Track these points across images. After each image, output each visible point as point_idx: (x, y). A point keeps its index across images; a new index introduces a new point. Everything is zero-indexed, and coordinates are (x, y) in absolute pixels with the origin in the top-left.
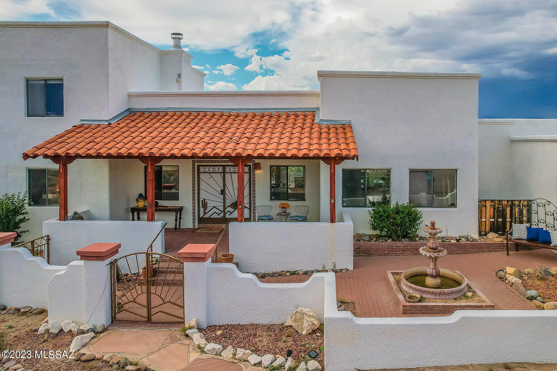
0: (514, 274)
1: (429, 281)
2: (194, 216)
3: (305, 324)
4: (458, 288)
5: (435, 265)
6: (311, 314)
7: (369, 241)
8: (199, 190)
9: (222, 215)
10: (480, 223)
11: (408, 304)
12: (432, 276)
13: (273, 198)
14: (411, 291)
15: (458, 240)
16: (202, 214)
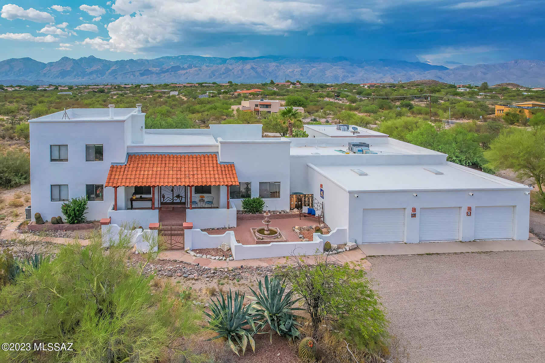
0: (298, 229)
1: (266, 232)
2: (159, 202)
3: (225, 248)
4: (276, 234)
5: (268, 227)
6: (227, 245)
7: (242, 214)
8: (161, 189)
9: (172, 201)
10: (291, 204)
11: (258, 241)
12: (267, 231)
13: (196, 192)
14: (259, 236)
15: (280, 213)
16: (162, 201)
